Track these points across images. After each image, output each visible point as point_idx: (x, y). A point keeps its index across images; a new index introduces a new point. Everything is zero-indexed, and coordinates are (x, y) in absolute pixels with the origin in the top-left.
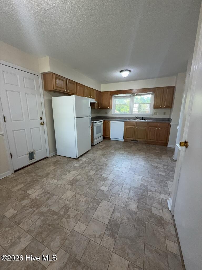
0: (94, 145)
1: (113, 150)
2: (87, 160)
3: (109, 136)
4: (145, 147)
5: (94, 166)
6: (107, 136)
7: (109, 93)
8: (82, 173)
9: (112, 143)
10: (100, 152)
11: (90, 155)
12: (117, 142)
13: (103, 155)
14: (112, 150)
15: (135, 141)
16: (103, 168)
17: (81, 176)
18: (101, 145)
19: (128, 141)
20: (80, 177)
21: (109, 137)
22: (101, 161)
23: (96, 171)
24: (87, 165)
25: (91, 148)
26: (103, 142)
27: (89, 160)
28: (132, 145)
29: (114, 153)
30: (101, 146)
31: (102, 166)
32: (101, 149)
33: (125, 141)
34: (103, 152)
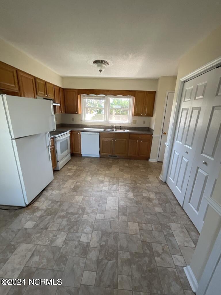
0: (59, 169)
1: (89, 176)
2: (49, 206)
3: (80, 151)
4: (127, 165)
5: (63, 217)
6: (77, 153)
7: (76, 91)
8: (40, 245)
9: (85, 161)
10: (70, 184)
11: (54, 192)
12: (92, 159)
13: (75, 189)
14: (87, 176)
15: (113, 156)
16: (78, 219)
17: (40, 256)
18: (70, 167)
19: (105, 157)
20: (37, 260)
21: (79, 153)
22: (74, 203)
23: (69, 232)
24: (49, 220)
25: (53, 178)
26: (72, 163)
27: (52, 205)
28: (112, 162)
29: (91, 181)
30: (70, 170)
31: (77, 216)
32: (71, 177)
33: (101, 157)
34: (75, 183)
